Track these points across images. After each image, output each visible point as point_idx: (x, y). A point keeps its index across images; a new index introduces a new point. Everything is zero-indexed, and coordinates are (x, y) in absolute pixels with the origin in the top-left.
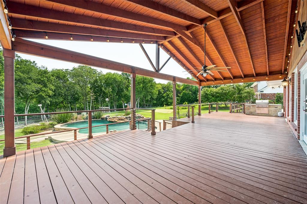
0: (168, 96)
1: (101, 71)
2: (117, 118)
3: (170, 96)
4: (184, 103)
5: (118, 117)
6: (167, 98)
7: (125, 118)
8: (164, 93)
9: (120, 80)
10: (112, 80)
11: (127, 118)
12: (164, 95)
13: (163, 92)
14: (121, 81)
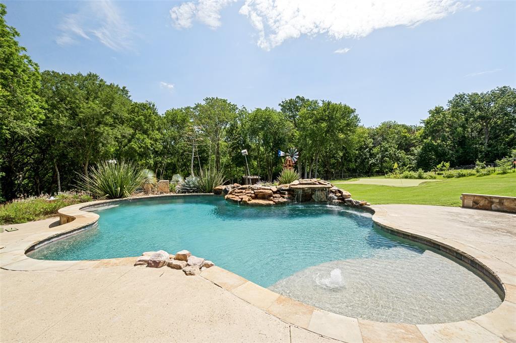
0: (386, 151)
1: (244, 108)
2: (250, 191)
3: (391, 151)
4: (439, 166)
5: (253, 189)
6: (383, 157)
7: (275, 193)
8: (374, 147)
9: (278, 120)
10: (263, 120)
11: (281, 193)
12: (375, 150)
13: (371, 145)
14: (279, 123)
